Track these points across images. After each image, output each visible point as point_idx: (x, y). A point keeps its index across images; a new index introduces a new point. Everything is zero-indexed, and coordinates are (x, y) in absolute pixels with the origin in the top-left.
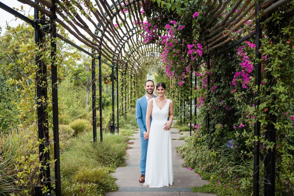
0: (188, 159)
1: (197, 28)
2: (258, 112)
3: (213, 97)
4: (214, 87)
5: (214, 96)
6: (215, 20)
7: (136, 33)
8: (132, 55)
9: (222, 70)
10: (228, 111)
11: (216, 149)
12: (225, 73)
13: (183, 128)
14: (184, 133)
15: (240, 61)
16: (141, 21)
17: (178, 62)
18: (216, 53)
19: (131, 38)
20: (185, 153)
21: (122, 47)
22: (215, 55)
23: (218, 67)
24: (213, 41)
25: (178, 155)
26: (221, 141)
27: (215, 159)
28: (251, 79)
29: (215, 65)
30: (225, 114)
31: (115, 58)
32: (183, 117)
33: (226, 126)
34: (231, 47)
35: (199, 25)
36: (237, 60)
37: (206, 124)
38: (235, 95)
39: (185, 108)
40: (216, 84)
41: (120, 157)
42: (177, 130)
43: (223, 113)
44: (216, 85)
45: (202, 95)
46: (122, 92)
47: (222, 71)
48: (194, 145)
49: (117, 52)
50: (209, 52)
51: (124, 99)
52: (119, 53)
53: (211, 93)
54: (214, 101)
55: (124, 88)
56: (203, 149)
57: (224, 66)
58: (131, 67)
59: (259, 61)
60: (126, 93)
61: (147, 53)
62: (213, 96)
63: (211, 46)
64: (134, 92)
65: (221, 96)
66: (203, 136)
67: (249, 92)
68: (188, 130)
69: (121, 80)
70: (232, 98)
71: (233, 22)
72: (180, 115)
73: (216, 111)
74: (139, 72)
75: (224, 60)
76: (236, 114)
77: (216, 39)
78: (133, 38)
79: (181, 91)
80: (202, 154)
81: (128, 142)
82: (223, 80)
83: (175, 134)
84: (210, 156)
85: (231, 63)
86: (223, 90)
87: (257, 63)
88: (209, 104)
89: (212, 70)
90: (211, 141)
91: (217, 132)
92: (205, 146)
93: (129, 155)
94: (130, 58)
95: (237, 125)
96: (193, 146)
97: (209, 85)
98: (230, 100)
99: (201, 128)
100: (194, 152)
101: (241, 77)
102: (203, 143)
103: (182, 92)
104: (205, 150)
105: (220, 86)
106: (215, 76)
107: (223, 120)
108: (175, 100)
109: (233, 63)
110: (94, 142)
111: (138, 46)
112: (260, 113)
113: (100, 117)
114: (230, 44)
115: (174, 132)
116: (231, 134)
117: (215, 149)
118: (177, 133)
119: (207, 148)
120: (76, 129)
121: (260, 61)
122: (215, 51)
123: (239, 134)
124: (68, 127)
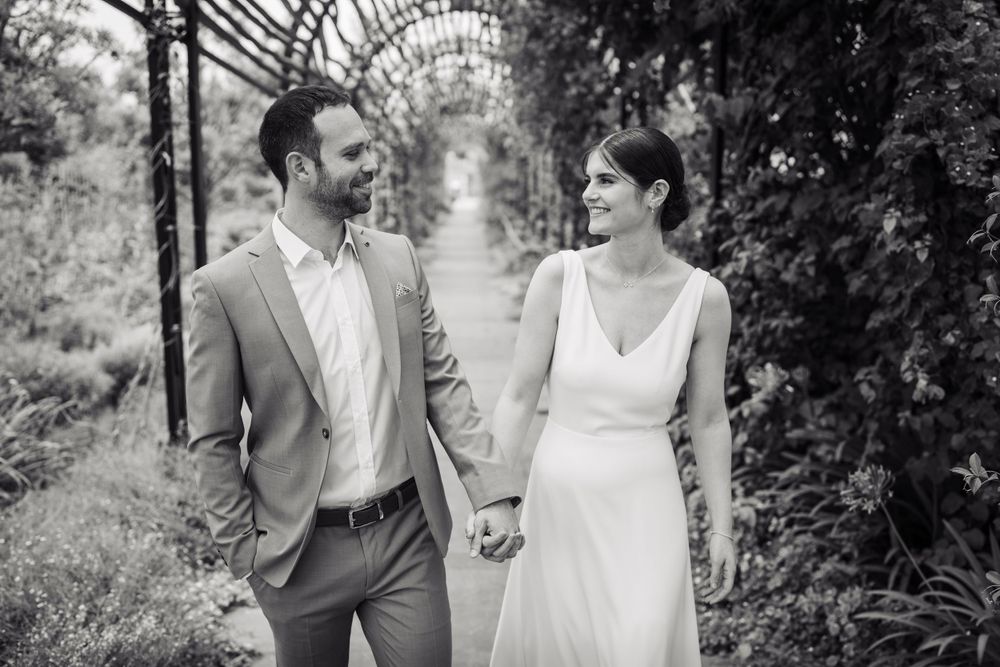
21: (323, 14)
26: (770, 441)
27: (749, 537)
31: (296, 59)
64: (395, 216)
86: (791, 200)
110: (169, 444)
111: (399, 20)
116: (818, 411)
120: (120, 368)
123: (990, 475)
124: (85, 364)
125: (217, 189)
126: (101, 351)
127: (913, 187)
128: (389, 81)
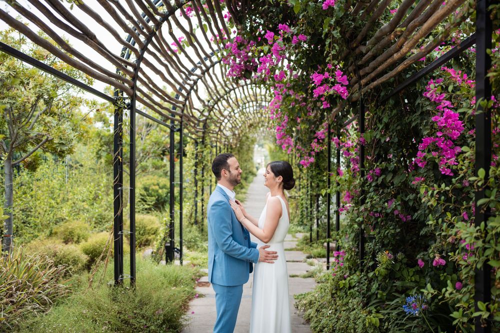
0: (317, 327)
1: (333, 36)
2: (487, 239)
3: (372, 194)
4: (374, 170)
5: (374, 191)
6: (375, 24)
7: (220, 62)
8: (216, 106)
9: (391, 133)
10: (405, 222)
11: (377, 306)
12: (396, 140)
13: (315, 250)
14: (315, 261)
15: (433, 113)
16: (226, 36)
17: (300, 117)
18: (378, 97)
19: (211, 71)
20: (311, 312)
21: (191, 90)
22: (375, 101)
23: (382, 129)
24: (370, 71)
25: (299, 316)
26: (389, 288)
28: (465, 153)
29: (376, 124)
30: (398, 230)
32: (315, 227)
33: (400, 256)
34: (410, 82)
35: (339, 29)
36: (424, 109)
37: (357, 250)
38: (422, 191)
39: (318, 211)
40: (378, 164)
41: (169, 321)
42: (302, 256)
43: (395, 229)
44: (378, 166)
45: (349, 188)
46: (195, 178)
47: (391, 138)
48: (333, 294)
49: (181, 99)
50: (364, 95)
51: (200, 192)
52: (186, 100)
53: (368, 184)
54: (374, 202)
55: (199, 170)
56: (350, 305)
57: (396, 125)
58: (217, 130)
59: (487, 105)
60: (203, 181)
61: (247, 105)
62: (371, 189)
63: (367, 84)
65: (389, 190)
66: (351, 277)
67: (458, 185)
68: (323, 256)
69: (193, 154)
70: (414, 195)
71: (415, 20)
72: (309, 224)
73: (377, 223)
74: (237, 140)
75: (395, 112)
76: (422, 233)
77: (377, 68)
78: (215, 72)
79: (312, 177)
80: (348, 318)
81: (199, 281)
82: (393, 156)
83: (298, 263)
84: (364, 325)
85: (410, 120)
86: (393, 178)
87: (480, 111)
88: (362, 208)
89: (368, 135)
90: (369, 289)
91: (381, 269)
92: (355, 298)
93: (193, 313)
94: (212, 112)
95: (426, 258)
96: (329, 297)
97: (363, 166)
98: (409, 199)
99: (347, 259)
100: (330, 312)
101: (437, 149)
102: (350, 293)
103: (312, 179)
104: (354, 309)
105: (387, 168)
106: (376, 148)
107: (394, 243)
108: (301, 195)
109: (414, 120)
110: (115, 286)
111: (227, 89)
112: (492, 241)
113: (129, 232)
114: (408, 76)
115: (295, 260)
116: (411, 274)
117: (375, 308)
118: (301, 261)
119: (358, 304)
120: (92, 252)
121: (489, 107)
122: (375, 94)
123: (435, 292)
124: (76, 250)
125: (139, 166)
126: (83, 244)
127: (433, 174)
128: (222, 115)
